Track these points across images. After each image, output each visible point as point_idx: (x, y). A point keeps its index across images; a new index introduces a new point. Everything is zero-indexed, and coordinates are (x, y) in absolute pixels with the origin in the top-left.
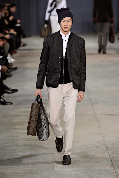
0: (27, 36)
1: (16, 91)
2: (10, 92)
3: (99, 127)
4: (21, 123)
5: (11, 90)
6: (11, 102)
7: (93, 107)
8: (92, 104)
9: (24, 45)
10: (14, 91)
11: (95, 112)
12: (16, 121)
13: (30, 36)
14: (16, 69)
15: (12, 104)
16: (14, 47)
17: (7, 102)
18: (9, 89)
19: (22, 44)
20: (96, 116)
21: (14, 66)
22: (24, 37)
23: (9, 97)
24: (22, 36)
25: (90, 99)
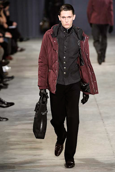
0: (24, 39)
1: (12, 104)
2: (5, 105)
3: (112, 146)
4: (18, 143)
5: (6, 103)
6: (7, 117)
7: (103, 123)
8: (102, 120)
9: (22, 50)
10: (9, 105)
11: (106, 129)
12: (13, 139)
13: (28, 39)
14: (12, 78)
15: (7, 119)
16: (10, 51)
17: (2, 118)
18: (4, 103)
19: (19, 49)
20: (107, 133)
21: (10, 75)
22: (21, 40)
23: (4, 112)
24: (18, 40)
25: (100, 113)
